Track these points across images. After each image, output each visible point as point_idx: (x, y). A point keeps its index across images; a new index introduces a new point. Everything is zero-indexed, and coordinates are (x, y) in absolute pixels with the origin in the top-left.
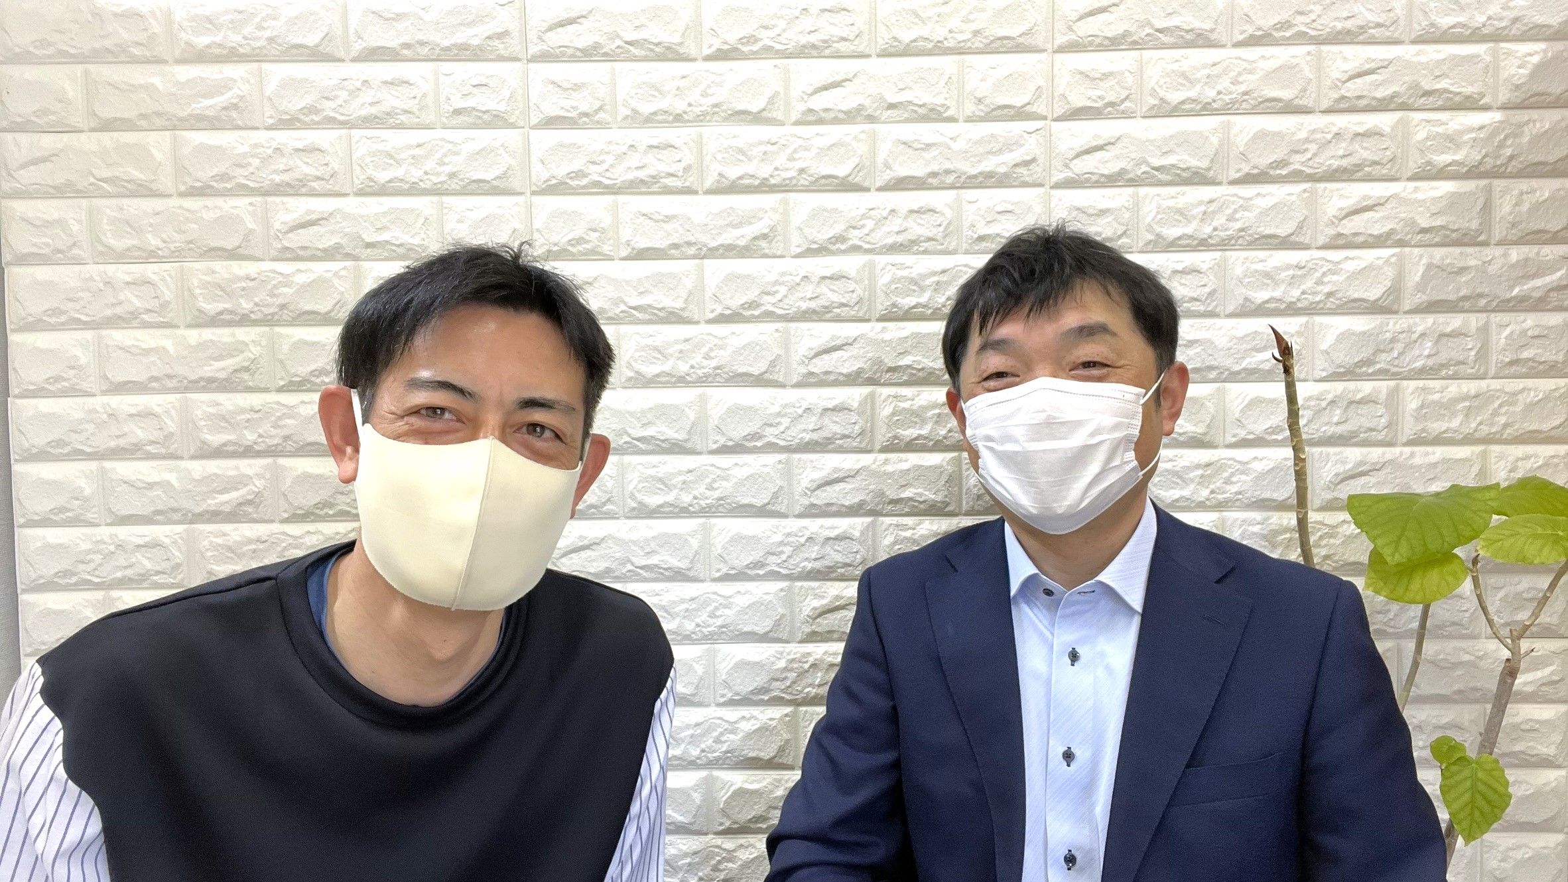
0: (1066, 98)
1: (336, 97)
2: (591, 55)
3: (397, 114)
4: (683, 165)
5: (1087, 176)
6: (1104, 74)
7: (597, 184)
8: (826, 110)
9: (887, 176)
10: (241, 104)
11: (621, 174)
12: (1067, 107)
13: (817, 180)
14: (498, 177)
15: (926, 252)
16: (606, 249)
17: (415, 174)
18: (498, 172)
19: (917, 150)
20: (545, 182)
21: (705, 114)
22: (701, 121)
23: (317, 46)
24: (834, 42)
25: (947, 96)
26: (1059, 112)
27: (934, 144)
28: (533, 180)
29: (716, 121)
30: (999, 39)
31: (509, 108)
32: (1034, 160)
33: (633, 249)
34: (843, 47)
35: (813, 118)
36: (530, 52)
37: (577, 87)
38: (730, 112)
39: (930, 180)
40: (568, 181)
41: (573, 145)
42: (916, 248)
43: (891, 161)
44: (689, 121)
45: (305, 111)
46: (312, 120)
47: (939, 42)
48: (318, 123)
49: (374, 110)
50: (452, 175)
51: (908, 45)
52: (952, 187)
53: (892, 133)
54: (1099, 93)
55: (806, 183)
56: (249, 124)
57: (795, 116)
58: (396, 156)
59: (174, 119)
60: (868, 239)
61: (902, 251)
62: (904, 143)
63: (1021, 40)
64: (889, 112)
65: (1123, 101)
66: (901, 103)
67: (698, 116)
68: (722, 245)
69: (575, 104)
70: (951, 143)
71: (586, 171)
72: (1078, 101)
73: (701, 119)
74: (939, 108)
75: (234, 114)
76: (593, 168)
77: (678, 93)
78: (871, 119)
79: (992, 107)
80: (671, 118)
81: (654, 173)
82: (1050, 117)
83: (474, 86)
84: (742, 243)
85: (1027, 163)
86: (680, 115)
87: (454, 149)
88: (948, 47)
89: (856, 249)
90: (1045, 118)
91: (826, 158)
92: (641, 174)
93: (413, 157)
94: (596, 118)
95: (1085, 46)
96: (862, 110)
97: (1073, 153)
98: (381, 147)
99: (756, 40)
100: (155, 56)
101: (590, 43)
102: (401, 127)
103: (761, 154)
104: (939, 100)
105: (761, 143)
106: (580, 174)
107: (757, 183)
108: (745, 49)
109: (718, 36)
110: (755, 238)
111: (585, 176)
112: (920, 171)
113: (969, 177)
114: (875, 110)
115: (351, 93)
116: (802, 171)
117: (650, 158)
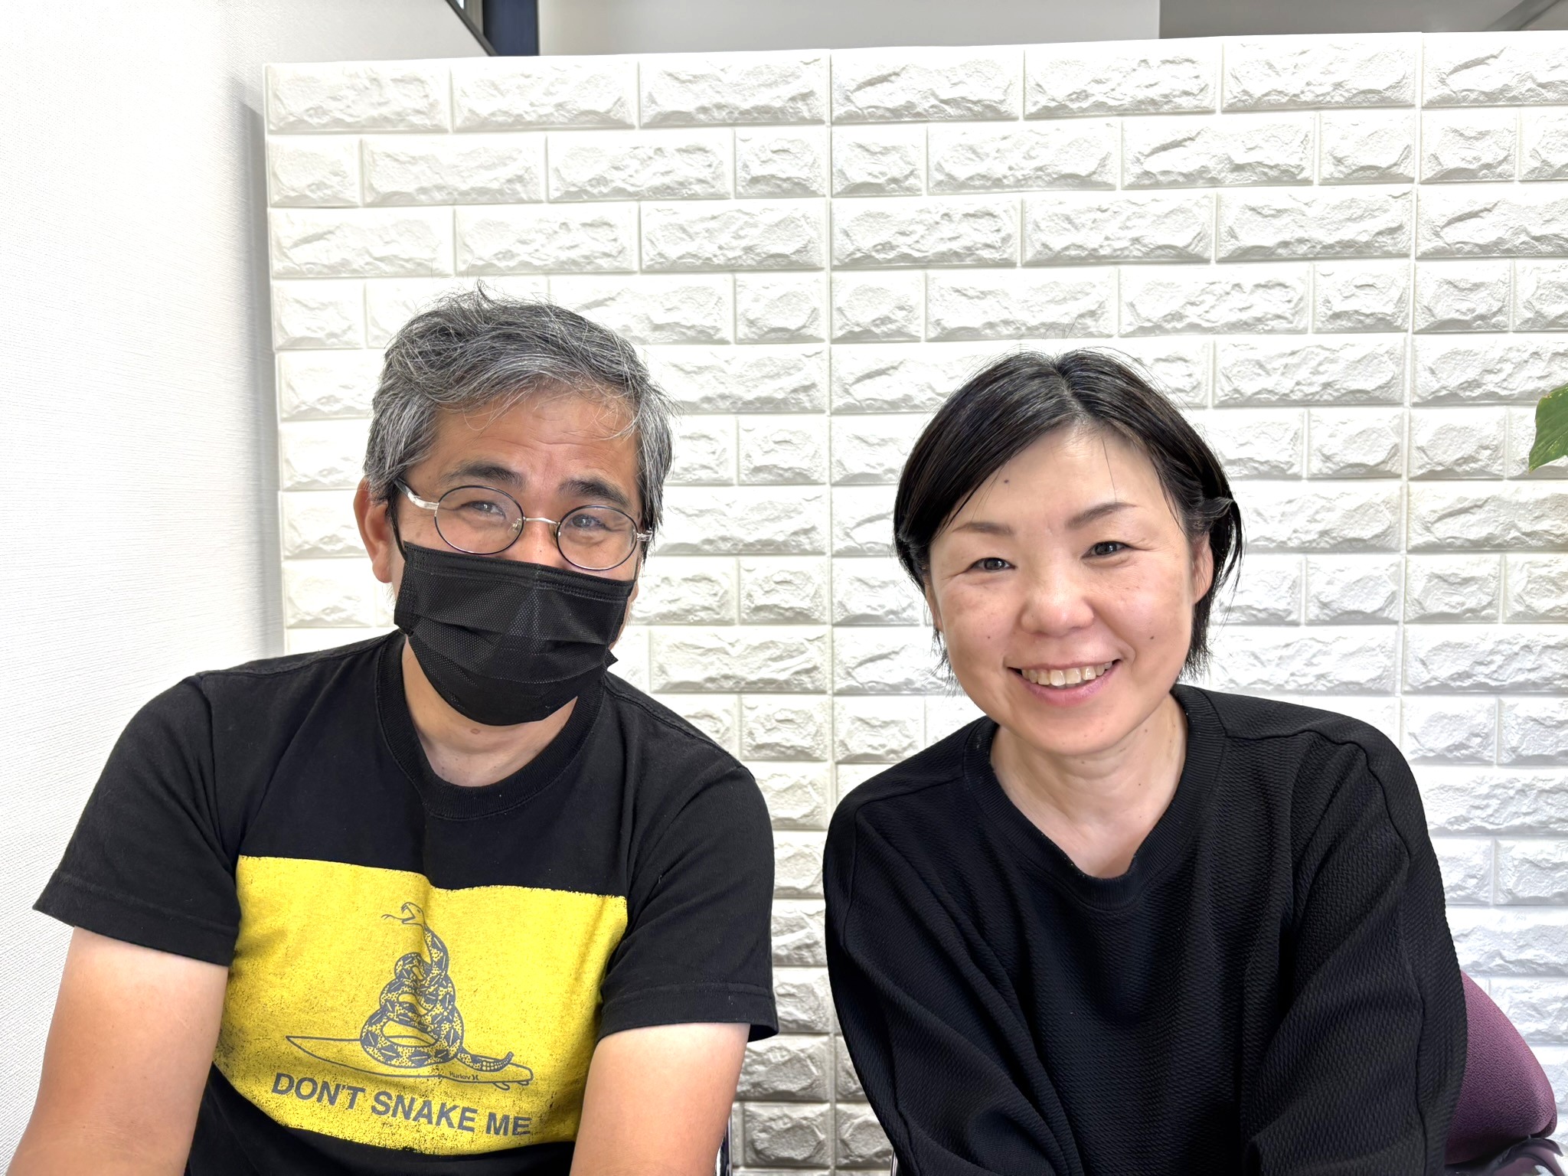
0: (1437, 159)
1: (626, 167)
2: (901, 116)
3: (690, 184)
4: (1003, 234)
5: (1458, 246)
6: (1480, 133)
7: (905, 257)
8: (1165, 173)
9: (1230, 246)
10: (526, 176)
11: (932, 246)
12: (1438, 168)
13: (1152, 250)
14: (798, 252)
15: (1272, 331)
16: (912, 329)
17: (708, 249)
18: (798, 246)
19: (1266, 216)
20: (849, 255)
21: (1026, 178)
22: (1022, 186)
23: (609, 112)
24: (1175, 96)
25: (1303, 156)
26: (1429, 174)
27: (1285, 211)
28: (836, 253)
29: (1039, 186)
30: (1364, 92)
31: (811, 176)
32: (1400, 228)
33: (944, 329)
34: (1186, 102)
35: (1148, 181)
36: (835, 114)
37: (885, 151)
38: (1055, 176)
39: (1280, 251)
40: (874, 254)
41: (882, 215)
42: (1260, 327)
43: (1237, 230)
44: (1008, 186)
45: (594, 182)
46: (601, 192)
47: (1295, 95)
48: (605, 195)
49: (667, 180)
50: (748, 250)
51: (1260, 99)
52: (1304, 258)
53: (1238, 196)
54: (1475, 154)
55: (1140, 255)
56: (534, 197)
57: (1129, 179)
58: (688, 229)
59: (455, 193)
60: (1208, 316)
61: (1245, 330)
62: (1253, 209)
63: (1388, 94)
64: (1236, 174)
65: (1500, 163)
66: (1250, 164)
67: (1019, 181)
68: (1043, 324)
69: (884, 169)
70: (1305, 208)
71: (894, 243)
72: (1451, 162)
73: (1021, 183)
74: (1293, 170)
75: (518, 187)
76: (901, 240)
77: (997, 155)
78: (1214, 182)
79: (1354, 168)
80: (990, 183)
81: (969, 244)
82: (1417, 180)
83: (774, 152)
84: (1066, 320)
85: (1392, 231)
86: (999, 180)
87: (751, 221)
88: (1305, 102)
89: (1194, 327)
90: (1411, 180)
91: (1163, 226)
92: (956, 246)
93: (707, 231)
94: (907, 183)
95: (1458, 101)
96: (1204, 172)
97: (1445, 220)
98: (674, 220)
99: (1087, 96)
100: (435, 125)
101: (903, 103)
102: (694, 197)
103: (1090, 223)
104: (1294, 161)
105: (1090, 210)
106: (887, 246)
107: (1084, 254)
108: (1074, 106)
109: (1044, 92)
110: (1082, 316)
111: (892, 248)
112: (1269, 240)
113: (1324, 247)
114: (1219, 172)
115: (643, 162)
116: (1136, 240)
117: (965, 227)
